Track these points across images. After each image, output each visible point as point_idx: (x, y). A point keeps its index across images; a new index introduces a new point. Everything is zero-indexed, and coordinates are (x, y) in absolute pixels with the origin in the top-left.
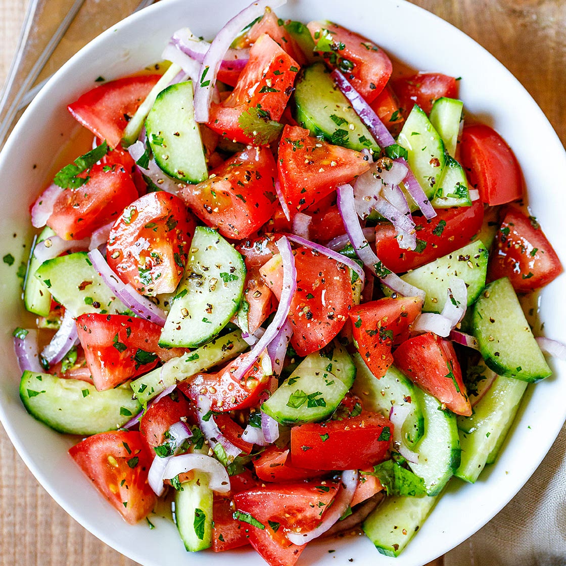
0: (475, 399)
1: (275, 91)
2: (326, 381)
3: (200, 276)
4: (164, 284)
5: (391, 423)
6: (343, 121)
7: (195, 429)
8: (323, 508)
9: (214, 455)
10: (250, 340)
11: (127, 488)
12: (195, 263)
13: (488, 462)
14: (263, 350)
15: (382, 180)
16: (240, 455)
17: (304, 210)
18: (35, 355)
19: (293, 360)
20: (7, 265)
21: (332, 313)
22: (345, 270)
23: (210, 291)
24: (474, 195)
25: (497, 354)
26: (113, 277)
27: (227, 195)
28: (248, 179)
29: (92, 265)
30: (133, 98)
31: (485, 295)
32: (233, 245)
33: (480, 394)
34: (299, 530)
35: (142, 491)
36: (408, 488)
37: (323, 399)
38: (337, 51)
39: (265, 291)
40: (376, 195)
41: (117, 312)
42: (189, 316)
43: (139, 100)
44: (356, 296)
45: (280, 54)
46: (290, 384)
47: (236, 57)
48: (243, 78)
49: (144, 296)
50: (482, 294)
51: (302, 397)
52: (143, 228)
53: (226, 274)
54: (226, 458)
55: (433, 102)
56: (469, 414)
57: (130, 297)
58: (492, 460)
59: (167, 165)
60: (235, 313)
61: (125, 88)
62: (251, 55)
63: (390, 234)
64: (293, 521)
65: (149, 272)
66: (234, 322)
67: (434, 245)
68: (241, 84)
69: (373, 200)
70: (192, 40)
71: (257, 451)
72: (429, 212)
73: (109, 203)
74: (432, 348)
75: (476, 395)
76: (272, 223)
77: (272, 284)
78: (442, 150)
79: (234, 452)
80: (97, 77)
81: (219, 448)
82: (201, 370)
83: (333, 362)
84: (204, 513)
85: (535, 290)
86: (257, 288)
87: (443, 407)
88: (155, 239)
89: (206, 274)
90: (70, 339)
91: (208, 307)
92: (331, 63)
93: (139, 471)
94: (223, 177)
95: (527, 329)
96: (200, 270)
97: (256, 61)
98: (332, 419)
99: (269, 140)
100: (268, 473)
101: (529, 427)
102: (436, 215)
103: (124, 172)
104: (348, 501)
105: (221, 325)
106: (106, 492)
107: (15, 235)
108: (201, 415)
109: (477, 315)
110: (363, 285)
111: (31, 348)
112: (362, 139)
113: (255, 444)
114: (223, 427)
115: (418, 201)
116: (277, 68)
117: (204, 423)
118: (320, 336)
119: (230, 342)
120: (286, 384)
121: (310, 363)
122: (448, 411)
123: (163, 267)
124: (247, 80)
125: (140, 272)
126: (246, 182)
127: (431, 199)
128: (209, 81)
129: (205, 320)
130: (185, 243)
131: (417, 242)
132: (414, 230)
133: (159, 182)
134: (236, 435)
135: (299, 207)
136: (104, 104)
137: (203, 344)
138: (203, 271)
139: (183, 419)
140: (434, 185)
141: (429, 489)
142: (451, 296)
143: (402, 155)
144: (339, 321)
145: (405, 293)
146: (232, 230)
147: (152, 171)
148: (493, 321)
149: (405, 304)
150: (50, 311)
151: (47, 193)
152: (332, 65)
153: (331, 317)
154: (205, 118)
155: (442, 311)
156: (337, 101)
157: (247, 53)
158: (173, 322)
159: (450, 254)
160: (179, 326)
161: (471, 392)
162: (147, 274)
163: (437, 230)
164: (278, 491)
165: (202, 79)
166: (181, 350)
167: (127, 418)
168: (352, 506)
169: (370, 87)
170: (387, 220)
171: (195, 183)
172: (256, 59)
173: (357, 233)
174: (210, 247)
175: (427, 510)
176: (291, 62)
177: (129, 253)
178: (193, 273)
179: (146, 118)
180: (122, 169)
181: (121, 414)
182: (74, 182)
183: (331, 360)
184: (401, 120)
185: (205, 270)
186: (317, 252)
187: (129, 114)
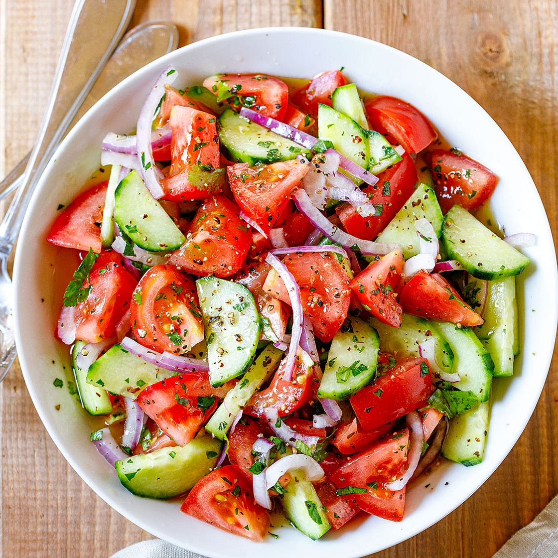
0: (479, 309)
1: (205, 144)
2: (358, 349)
3: (219, 317)
4: (193, 336)
5: (424, 359)
6: (269, 144)
7: (274, 439)
8: (405, 450)
9: (299, 452)
10: (283, 347)
11: (242, 514)
12: (208, 310)
13: (515, 354)
14: (297, 348)
15: (323, 172)
16: (319, 442)
17: (274, 225)
18: (117, 448)
19: (323, 350)
20: (59, 388)
21: (337, 293)
22: (329, 256)
23: (232, 324)
24: (400, 151)
25: (480, 264)
26: (150, 352)
27: (209, 242)
28: (219, 222)
29: (128, 352)
30: (94, 207)
31: (447, 224)
32: (232, 280)
33: (482, 303)
34: (394, 478)
35: (254, 512)
36: (463, 405)
37: (362, 364)
38: (236, 93)
39: (275, 303)
40: (324, 186)
41: (166, 379)
42: (225, 352)
43: (100, 207)
44: (348, 272)
45: (196, 114)
46: (330, 366)
47: (160, 135)
48: (175, 149)
50: (445, 225)
51: (345, 371)
52: (155, 302)
53: (238, 306)
54: (309, 449)
55: (332, 97)
56: (481, 322)
57: (171, 361)
58: (517, 350)
59: (149, 244)
60: (260, 331)
61: (84, 204)
62: (172, 128)
63: (350, 211)
64: (386, 474)
66: (264, 338)
67: (388, 204)
68: (175, 154)
69: (324, 192)
70: (119, 140)
71: (331, 432)
72: (372, 180)
73: (117, 298)
74: (428, 282)
75: (479, 305)
76: (254, 247)
77: (278, 294)
78: (357, 128)
79: (313, 441)
80: (57, 206)
81: (300, 444)
82: (256, 390)
83: (355, 334)
84: (313, 502)
85: (483, 203)
86: (268, 303)
87: (459, 325)
88: (168, 306)
89: (221, 314)
90: (138, 420)
91: (236, 337)
92: (236, 105)
93: (245, 497)
94: (197, 231)
95: (493, 235)
96: (216, 314)
97: (179, 130)
98: (378, 377)
99: (219, 185)
100: (348, 445)
101: (533, 311)
102: (378, 179)
103: (117, 266)
104: (421, 438)
105: (254, 345)
106: (227, 527)
107: (53, 362)
108: (273, 425)
109: (448, 243)
110: (349, 261)
111: (110, 443)
112: (292, 149)
113: (327, 427)
114: (295, 426)
115: (359, 177)
116: (199, 127)
117: (278, 430)
118: (336, 315)
119: (267, 358)
120: (327, 367)
121: (338, 343)
122: (465, 327)
123: (186, 324)
124: (179, 147)
125: (170, 338)
126: (218, 226)
127: (368, 169)
128: (149, 163)
129: (239, 348)
131: (374, 207)
132: (368, 198)
133: (148, 261)
134: (308, 428)
135: (269, 224)
136: (74, 224)
137: (247, 369)
138: (219, 312)
139: (259, 436)
140: (365, 157)
141: (480, 396)
142: (422, 236)
143: (329, 147)
145: (385, 252)
146: (226, 269)
147: (140, 255)
148: (464, 242)
149: (389, 260)
150: (112, 406)
151: (63, 316)
152: (237, 107)
153: (338, 295)
154: (160, 193)
155: (420, 250)
156: (255, 131)
157: (167, 128)
158: (215, 363)
159: (404, 206)
160: (222, 364)
161: (475, 305)
163: (385, 191)
164: (363, 455)
165: (143, 163)
166: (232, 382)
167: (214, 459)
168: (426, 441)
169: (277, 107)
170: (342, 202)
171: (177, 249)
172: (178, 128)
173: (323, 222)
174: (214, 291)
175: (486, 416)
176: (207, 116)
177: (153, 327)
178: (211, 318)
179: (113, 217)
180: (115, 265)
181: (208, 458)
182: (81, 295)
183: (353, 333)
184: (314, 121)
185: (219, 311)
186: (300, 253)
187: (98, 221)
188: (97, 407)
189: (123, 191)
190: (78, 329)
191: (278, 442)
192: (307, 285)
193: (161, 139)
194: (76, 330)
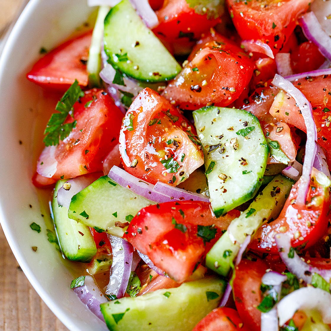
3: (220, 145)
4: (191, 161)
10: (293, 173)
12: (208, 139)
17: (281, 49)
18: (101, 296)
23: (236, 150)
26: (142, 182)
29: (116, 185)
32: (234, 107)
42: (228, 178)
49: (177, 186)
52: (148, 127)
53: (242, 131)
54: (327, 284)
57: (166, 190)
59: (141, 74)
60: (268, 154)
65: (172, 160)
66: (272, 161)
73: (104, 131)
76: (258, 73)
77: (288, 115)
81: (316, 278)
82: (263, 220)
88: (163, 130)
89: (223, 141)
90: (126, 263)
91: (241, 162)
96: (216, 141)
105: (261, 167)
107: (31, 206)
108: (284, 256)
111: (94, 290)
117: (290, 262)
119: (275, 188)
123: (183, 147)
125: (164, 164)
129: (244, 173)
130: (190, 128)
135: (276, 46)
138: (220, 140)
146: (227, 94)
147: (130, 86)
158: (217, 190)
160: (224, 189)
162: (172, 161)
167: (215, 301)
174: (214, 120)
177: (146, 154)
178: (211, 147)
180: (103, 93)
181: (208, 301)
182: (64, 130)
185: (220, 138)
186: (310, 77)
187: (84, 58)
188: (79, 246)
189: (114, 19)
190: (60, 163)
191: (289, 276)
192: (320, 106)
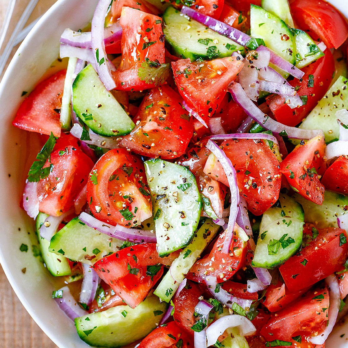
1: (153, 43)
2: (286, 224)
3: (165, 195)
4: (143, 213)
5: (342, 230)
6: (208, 41)
7: (212, 301)
8: (327, 311)
9: (234, 313)
10: (221, 223)
12: (155, 188)
14: (234, 225)
15: (256, 68)
16: (253, 303)
17: (213, 115)
18: (75, 304)
20: (24, 252)
21: (269, 177)
22: (262, 142)
23: (177, 202)
24: (322, 47)
26: (105, 226)
27: (157, 131)
28: (165, 113)
29: (85, 224)
30: (53, 95)
34: (316, 334)
37: (290, 237)
39: (214, 184)
40: (257, 80)
41: (118, 247)
42: (171, 227)
43: (59, 95)
44: (278, 156)
45: (145, 16)
46: (262, 239)
47: (112, 32)
48: (126, 45)
49: (132, 228)
51: (276, 244)
52: (109, 182)
53: (181, 186)
54: (243, 310)
57: (123, 234)
59: (103, 130)
60: (201, 209)
61: (45, 91)
62: (122, 26)
63: (279, 102)
64: (309, 330)
65: (128, 210)
66: (204, 214)
67: (312, 95)
68: (125, 50)
69: (257, 85)
70: (75, 36)
71: (262, 295)
72: (298, 74)
73: (75, 176)
77: (218, 177)
78: (285, 27)
79: (247, 304)
80: (21, 93)
81: (236, 306)
82: (197, 259)
83: (283, 209)
86: (208, 185)
88: (121, 186)
89: (167, 192)
90: (94, 281)
91: (181, 214)
92: (178, 4)
94: (146, 120)
96: (162, 192)
98: (303, 248)
99: (164, 79)
100: (277, 306)
103: (76, 150)
104: (338, 297)
105: (196, 222)
107: (19, 229)
108: (213, 290)
110: (278, 146)
111: (70, 301)
112: (228, 46)
113: (259, 291)
114: (231, 290)
115: (287, 71)
116: (147, 28)
117: (216, 294)
118: (269, 197)
119: (207, 230)
120: (260, 240)
121: (268, 217)
123: (136, 202)
124: (129, 45)
125: (122, 213)
126: (164, 116)
127: (295, 64)
128: (103, 58)
129: (183, 224)
130: (142, 177)
131: (301, 99)
132: (296, 92)
133: (102, 144)
134: (242, 292)
135: (209, 115)
136: (36, 109)
137: (191, 241)
138: (165, 191)
139: (201, 298)
140: (292, 54)
142: (342, 124)
143: (260, 44)
144: (277, 179)
145: (309, 137)
146: (171, 153)
147: (95, 140)
149: (313, 145)
150: (71, 269)
151: (28, 189)
152: (178, 5)
153: (270, 179)
154: (114, 86)
155: (339, 136)
156: (196, 29)
157: (118, 26)
158: (162, 236)
159: (325, 95)
160: (168, 237)
163: (310, 84)
164: (289, 315)
165: (98, 59)
166: (177, 253)
167: (160, 316)
168: (342, 299)
169: (214, 8)
170: (273, 94)
171: (128, 134)
172: (128, 27)
173: (256, 112)
174: (161, 172)
176: (154, 18)
177: (107, 204)
178: (158, 196)
179: (71, 104)
180: (73, 149)
181: (155, 316)
182: (43, 173)
183: (281, 208)
184: (246, 19)
185: (165, 190)
186: (236, 139)
187: (57, 108)
188: (58, 272)
189: (80, 83)
190: (41, 203)
191: (216, 304)
192: (243, 169)
193: (112, 36)
194: (39, 205)
